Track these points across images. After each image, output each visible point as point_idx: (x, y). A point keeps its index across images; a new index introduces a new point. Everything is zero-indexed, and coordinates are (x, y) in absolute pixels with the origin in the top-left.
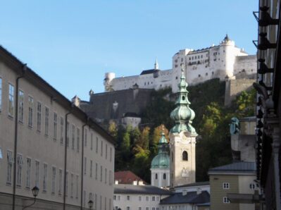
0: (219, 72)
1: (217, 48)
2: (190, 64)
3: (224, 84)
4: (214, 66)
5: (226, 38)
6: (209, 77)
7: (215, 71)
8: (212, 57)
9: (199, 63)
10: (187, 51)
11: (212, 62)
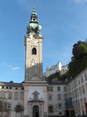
0: (57, 70)
1: (57, 65)
2: (50, 70)
3: (59, 73)
4: (56, 69)
5: (59, 62)
6: (55, 72)
7: (56, 70)
8: (55, 67)
9: (52, 69)
10: (49, 67)
11: (56, 68)
